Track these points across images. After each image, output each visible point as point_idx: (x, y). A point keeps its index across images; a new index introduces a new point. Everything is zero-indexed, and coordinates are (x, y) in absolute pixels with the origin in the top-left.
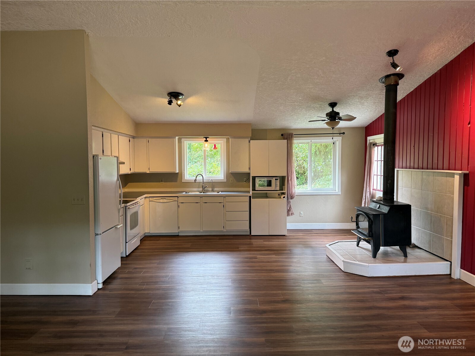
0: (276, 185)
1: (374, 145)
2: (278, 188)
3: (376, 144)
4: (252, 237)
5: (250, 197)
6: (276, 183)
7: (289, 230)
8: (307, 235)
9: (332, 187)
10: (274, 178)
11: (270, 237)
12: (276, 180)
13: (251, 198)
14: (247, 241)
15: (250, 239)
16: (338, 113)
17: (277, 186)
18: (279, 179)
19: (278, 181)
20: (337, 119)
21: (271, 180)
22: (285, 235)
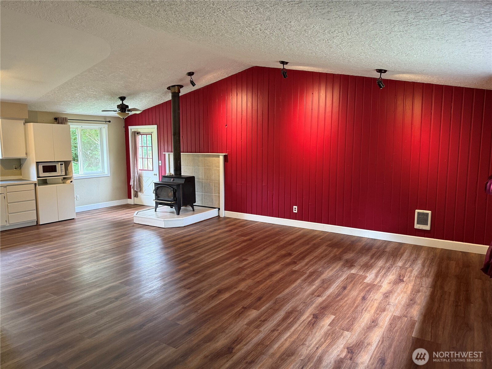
0: (61, 170)
1: (138, 133)
2: (64, 173)
3: (140, 133)
4: (41, 226)
5: (35, 184)
6: (61, 168)
7: (77, 213)
8: (93, 215)
9: (101, 169)
10: (59, 163)
11: (61, 223)
12: (61, 165)
13: (37, 185)
14: (35, 232)
15: (38, 229)
16: (127, 106)
17: (63, 171)
18: (64, 164)
19: (63, 166)
20: (127, 111)
21: (56, 166)
22: (74, 219)
